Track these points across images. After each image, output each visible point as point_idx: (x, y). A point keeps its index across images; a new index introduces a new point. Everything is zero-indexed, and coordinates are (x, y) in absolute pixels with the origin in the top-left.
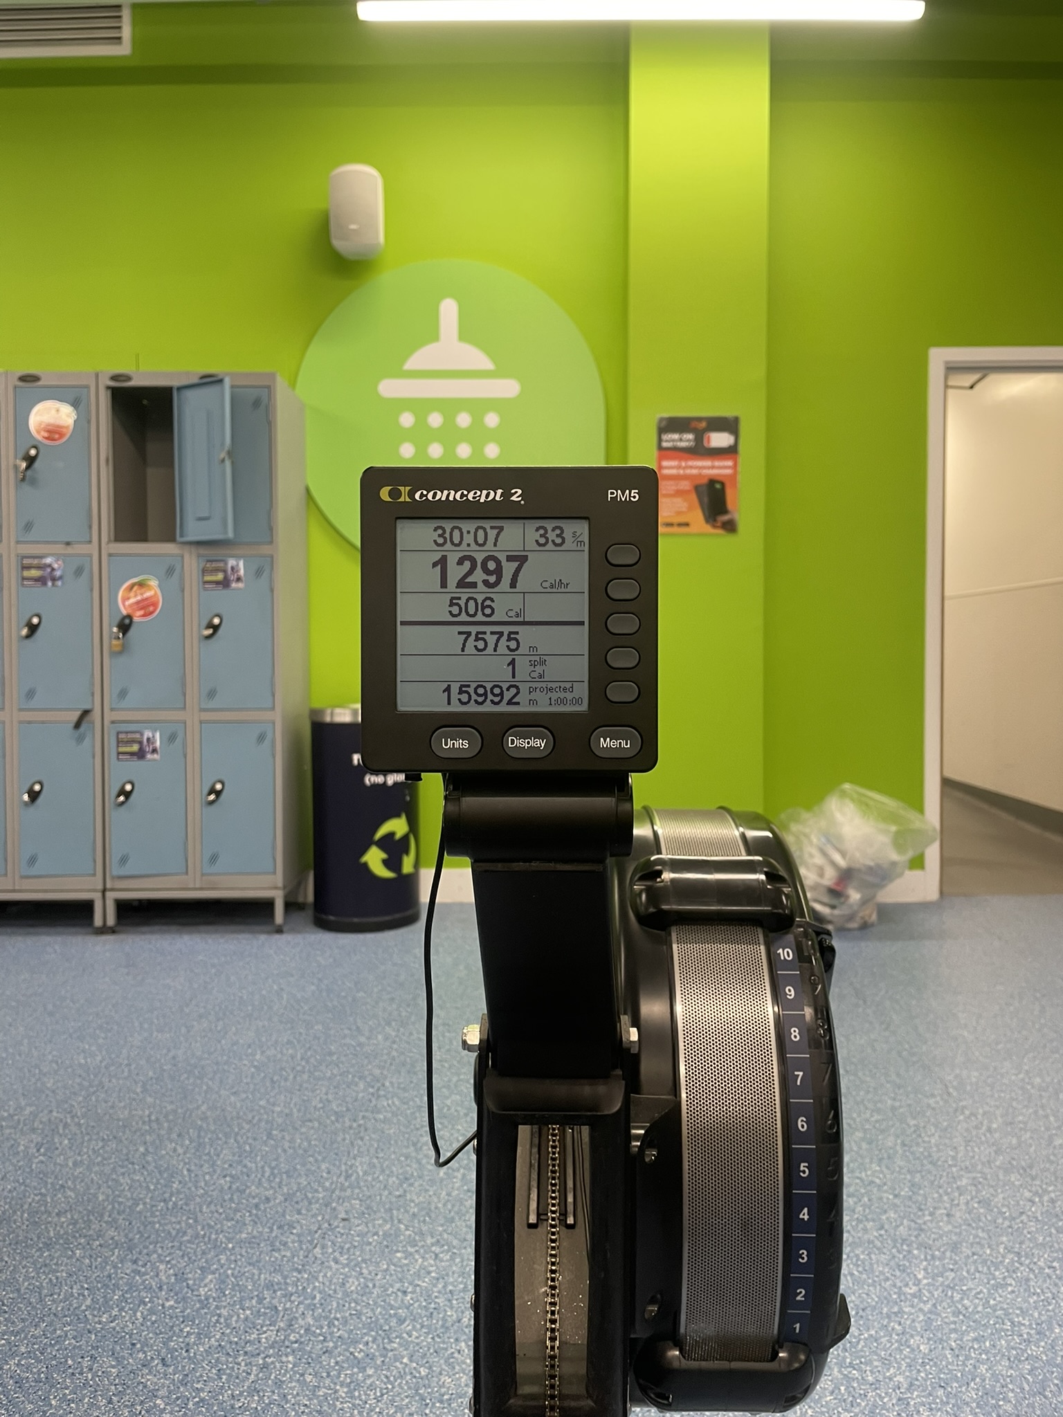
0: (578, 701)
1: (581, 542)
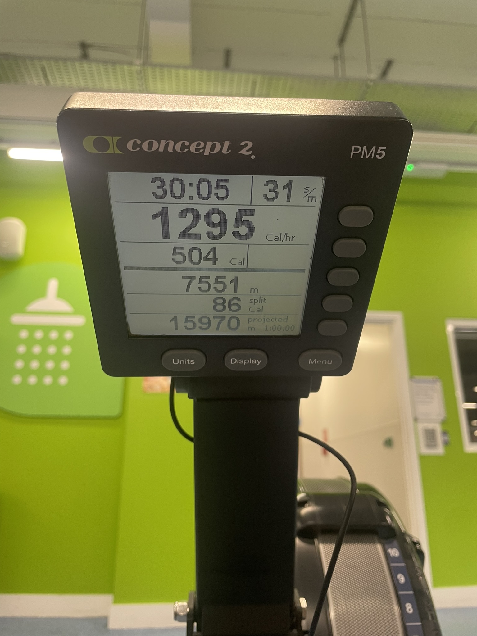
0: (291, 328)
1: (312, 197)
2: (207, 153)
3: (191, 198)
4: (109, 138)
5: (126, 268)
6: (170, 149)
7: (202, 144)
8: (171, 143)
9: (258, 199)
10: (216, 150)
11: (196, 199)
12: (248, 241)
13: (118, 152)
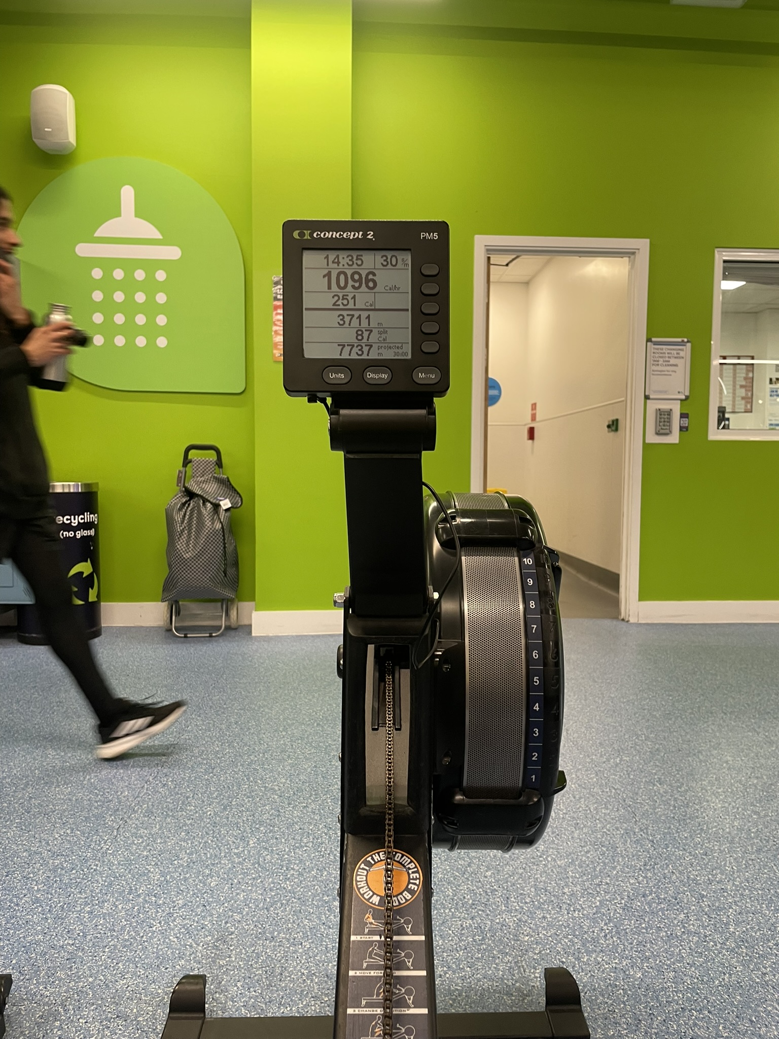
2: (351, 238)
3: (343, 265)
4: (305, 232)
5: (306, 309)
6: (334, 236)
7: (349, 233)
8: (335, 233)
9: (379, 266)
10: (356, 237)
11: (346, 266)
12: (374, 291)
13: (309, 238)
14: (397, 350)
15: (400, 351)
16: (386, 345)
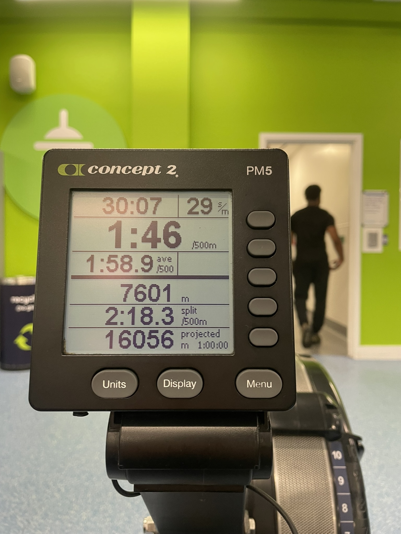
0: (224, 345)
1: (225, 210)
2: (144, 174)
3: (132, 213)
4: (76, 165)
5: (73, 277)
6: (118, 172)
7: (141, 168)
9: (184, 212)
10: (151, 172)
11: (136, 213)
12: (176, 249)
13: (81, 174)
14: (210, 339)
15: (216, 340)
16: (194, 330)
